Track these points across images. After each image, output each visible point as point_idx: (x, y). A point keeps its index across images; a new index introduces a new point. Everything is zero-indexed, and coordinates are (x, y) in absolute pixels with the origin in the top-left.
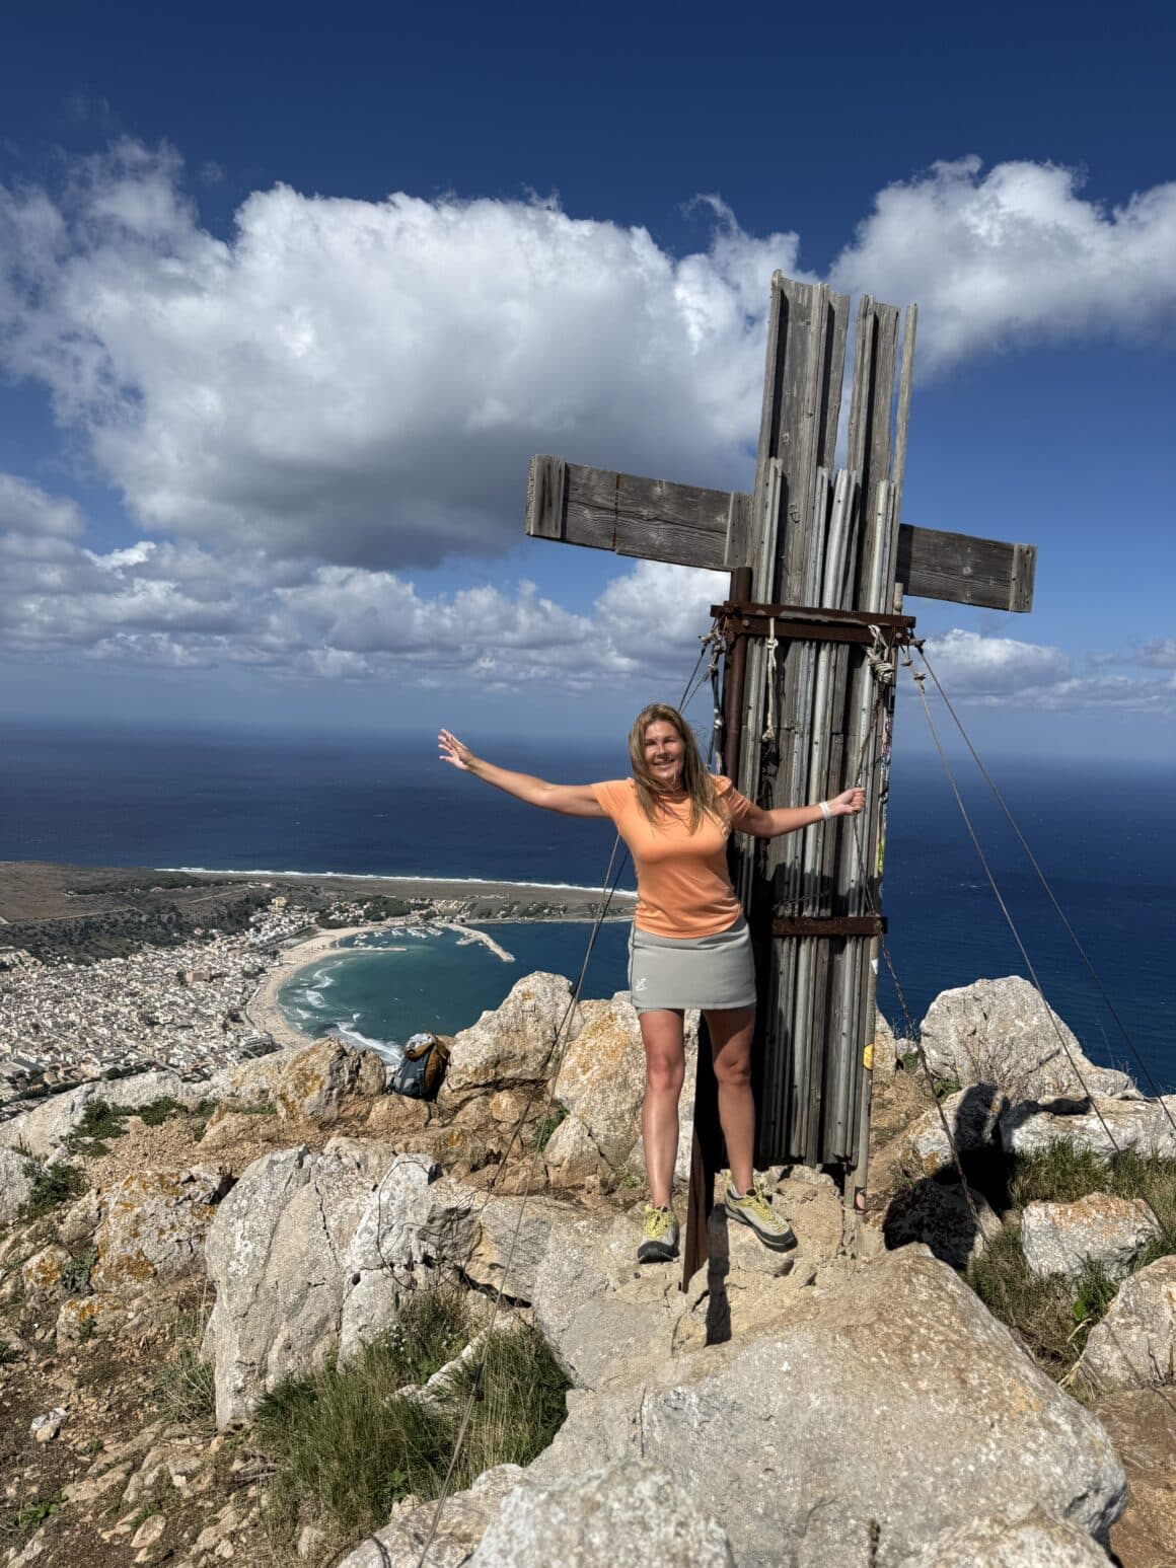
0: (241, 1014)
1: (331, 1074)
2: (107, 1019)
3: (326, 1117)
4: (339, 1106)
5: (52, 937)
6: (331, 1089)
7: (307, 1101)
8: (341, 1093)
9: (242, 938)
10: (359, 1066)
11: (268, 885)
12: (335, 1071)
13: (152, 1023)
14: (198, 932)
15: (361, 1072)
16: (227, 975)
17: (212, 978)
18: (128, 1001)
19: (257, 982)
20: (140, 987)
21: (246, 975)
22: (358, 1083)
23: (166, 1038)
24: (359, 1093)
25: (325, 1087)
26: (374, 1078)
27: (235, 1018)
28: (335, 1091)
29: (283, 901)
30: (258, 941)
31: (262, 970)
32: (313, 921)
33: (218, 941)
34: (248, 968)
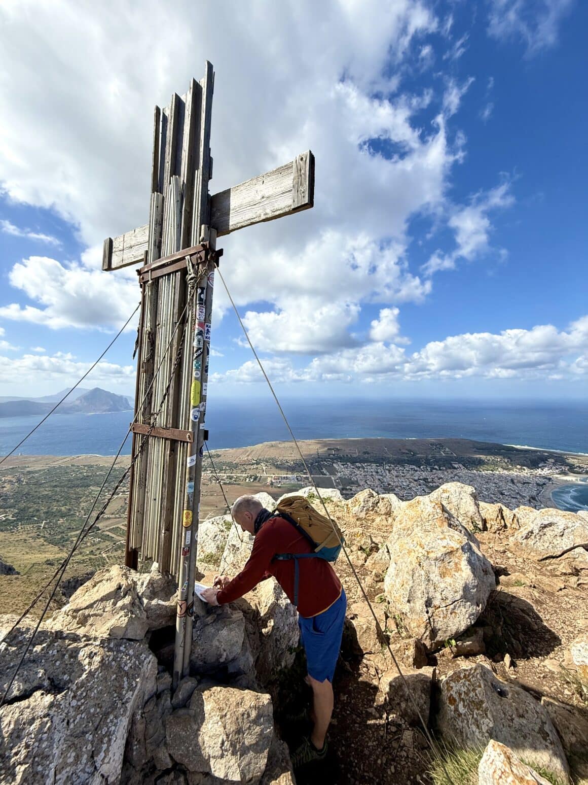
0: (537, 498)
1: (364, 502)
2: (487, 489)
3: (360, 516)
4: (366, 514)
5: (469, 461)
6: (364, 507)
7: (354, 509)
8: (368, 510)
9: (536, 472)
10: (378, 502)
11: (546, 454)
12: (367, 501)
13: (502, 494)
14: (518, 467)
15: (378, 504)
16: (530, 483)
17: (524, 483)
18: (494, 485)
19: (543, 488)
20: (498, 481)
21: (538, 484)
22: (376, 508)
23: (507, 500)
24: (376, 512)
25: (361, 506)
26: (384, 508)
27: (534, 498)
28: (365, 508)
29: (553, 461)
30: (542, 473)
31: (544, 484)
32: (566, 469)
33: (526, 471)
34: (538, 482)
